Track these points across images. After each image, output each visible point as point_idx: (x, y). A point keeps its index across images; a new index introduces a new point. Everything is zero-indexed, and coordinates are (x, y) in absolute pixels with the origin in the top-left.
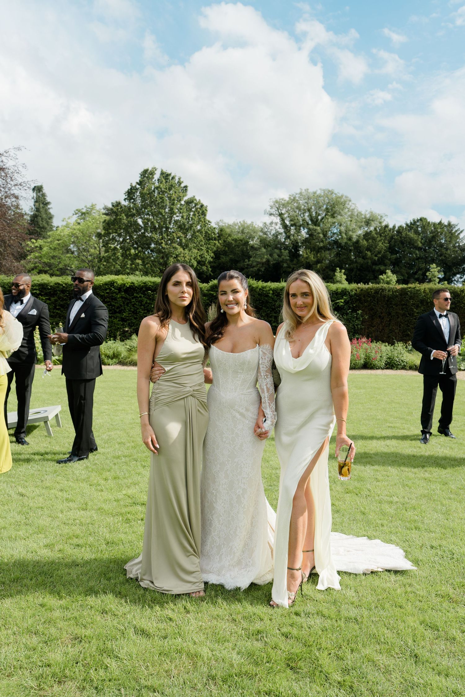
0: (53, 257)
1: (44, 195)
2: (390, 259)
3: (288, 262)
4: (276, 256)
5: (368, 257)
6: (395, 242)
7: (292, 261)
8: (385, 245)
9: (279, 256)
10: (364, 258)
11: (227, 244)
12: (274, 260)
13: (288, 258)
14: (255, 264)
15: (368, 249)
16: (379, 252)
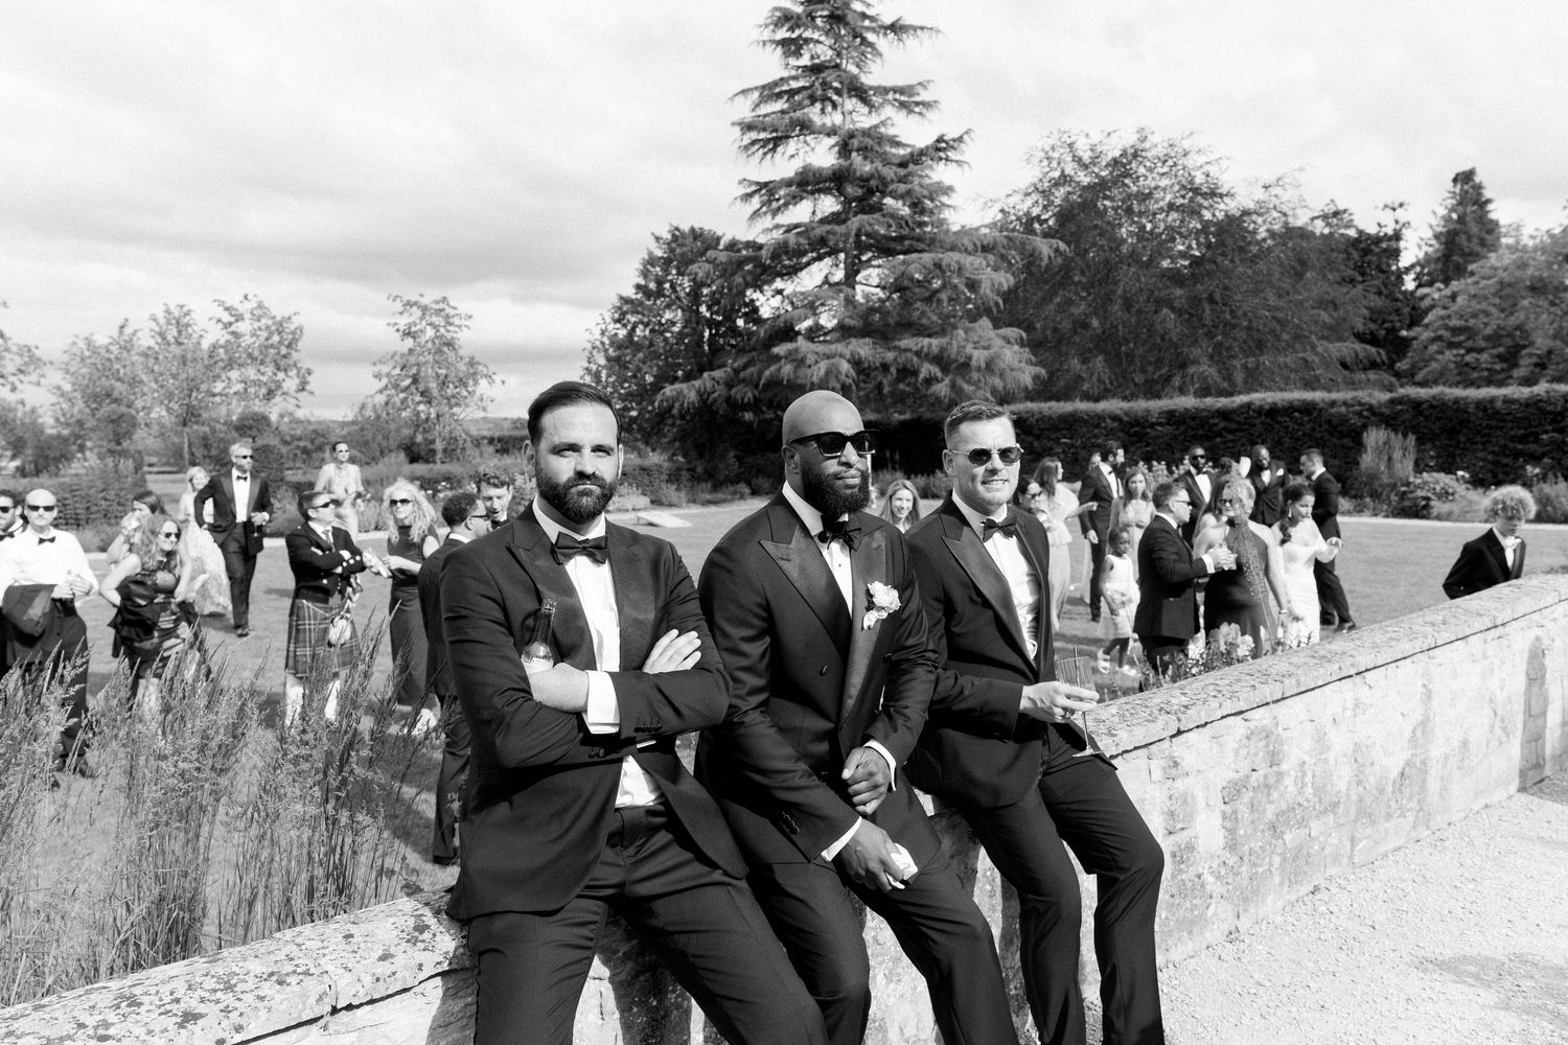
0: (1474, 316)
1: (1478, 188)
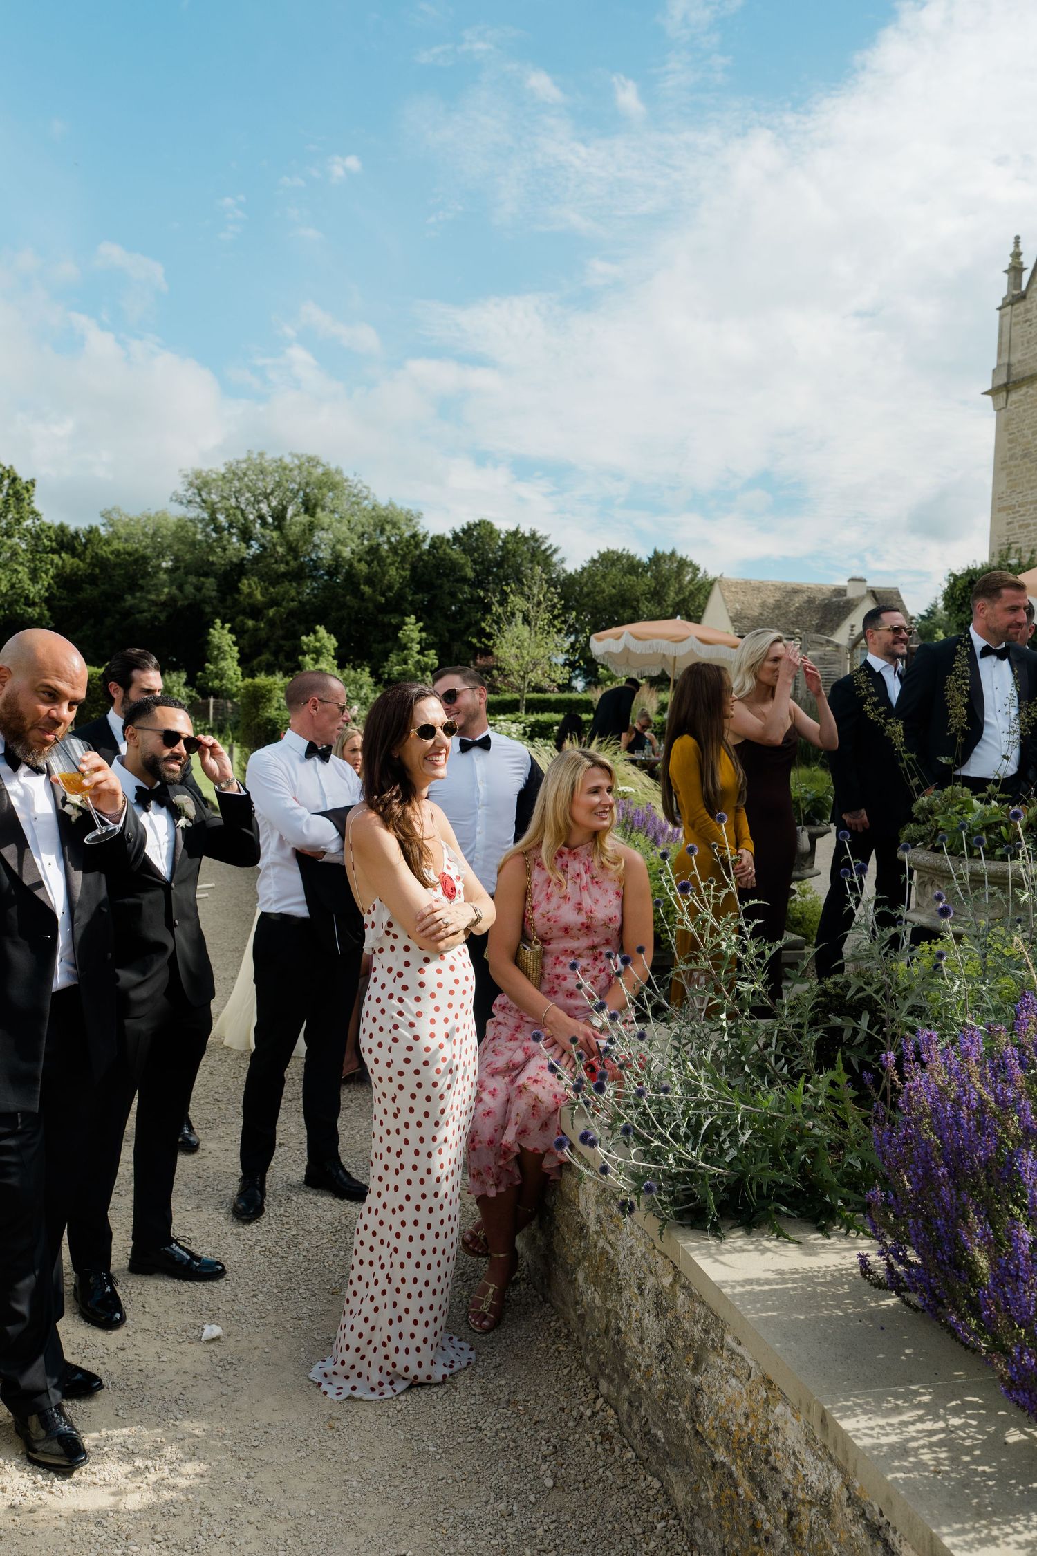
2: (412, 601)
3: (215, 602)
4: (189, 589)
5: (366, 597)
6: (425, 567)
7: (222, 600)
8: (403, 573)
9: (199, 588)
10: (361, 596)
11: (99, 562)
12: (186, 598)
13: (214, 594)
14: (145, 605)
15: (370, 581)
16: (390, 588)
